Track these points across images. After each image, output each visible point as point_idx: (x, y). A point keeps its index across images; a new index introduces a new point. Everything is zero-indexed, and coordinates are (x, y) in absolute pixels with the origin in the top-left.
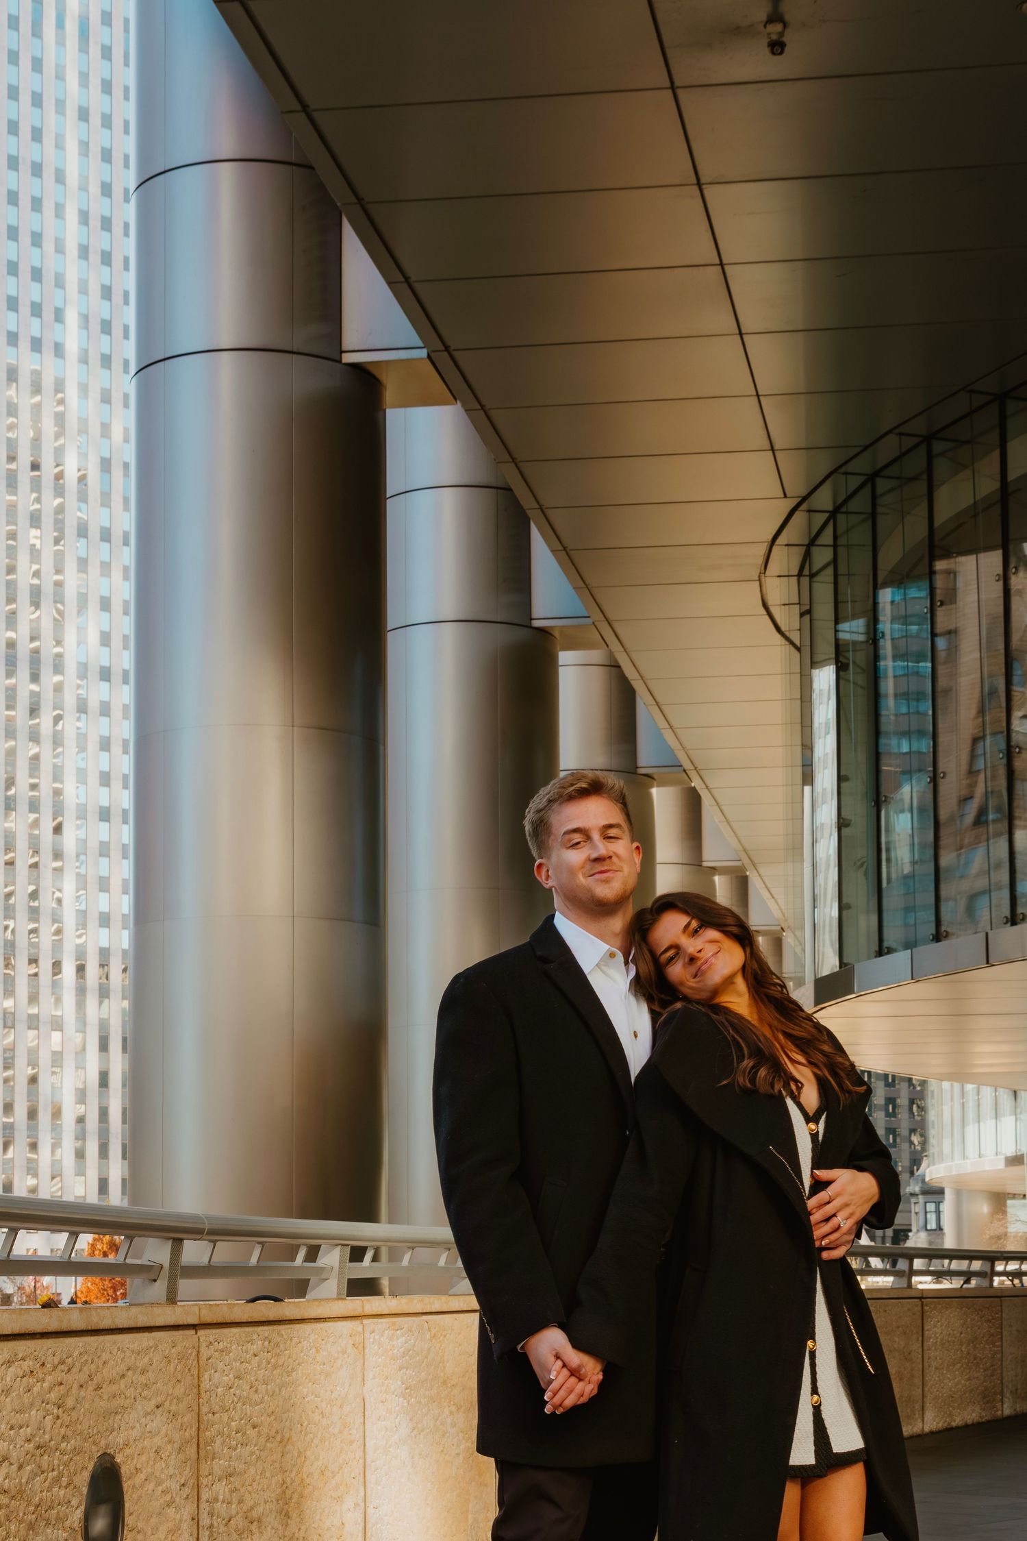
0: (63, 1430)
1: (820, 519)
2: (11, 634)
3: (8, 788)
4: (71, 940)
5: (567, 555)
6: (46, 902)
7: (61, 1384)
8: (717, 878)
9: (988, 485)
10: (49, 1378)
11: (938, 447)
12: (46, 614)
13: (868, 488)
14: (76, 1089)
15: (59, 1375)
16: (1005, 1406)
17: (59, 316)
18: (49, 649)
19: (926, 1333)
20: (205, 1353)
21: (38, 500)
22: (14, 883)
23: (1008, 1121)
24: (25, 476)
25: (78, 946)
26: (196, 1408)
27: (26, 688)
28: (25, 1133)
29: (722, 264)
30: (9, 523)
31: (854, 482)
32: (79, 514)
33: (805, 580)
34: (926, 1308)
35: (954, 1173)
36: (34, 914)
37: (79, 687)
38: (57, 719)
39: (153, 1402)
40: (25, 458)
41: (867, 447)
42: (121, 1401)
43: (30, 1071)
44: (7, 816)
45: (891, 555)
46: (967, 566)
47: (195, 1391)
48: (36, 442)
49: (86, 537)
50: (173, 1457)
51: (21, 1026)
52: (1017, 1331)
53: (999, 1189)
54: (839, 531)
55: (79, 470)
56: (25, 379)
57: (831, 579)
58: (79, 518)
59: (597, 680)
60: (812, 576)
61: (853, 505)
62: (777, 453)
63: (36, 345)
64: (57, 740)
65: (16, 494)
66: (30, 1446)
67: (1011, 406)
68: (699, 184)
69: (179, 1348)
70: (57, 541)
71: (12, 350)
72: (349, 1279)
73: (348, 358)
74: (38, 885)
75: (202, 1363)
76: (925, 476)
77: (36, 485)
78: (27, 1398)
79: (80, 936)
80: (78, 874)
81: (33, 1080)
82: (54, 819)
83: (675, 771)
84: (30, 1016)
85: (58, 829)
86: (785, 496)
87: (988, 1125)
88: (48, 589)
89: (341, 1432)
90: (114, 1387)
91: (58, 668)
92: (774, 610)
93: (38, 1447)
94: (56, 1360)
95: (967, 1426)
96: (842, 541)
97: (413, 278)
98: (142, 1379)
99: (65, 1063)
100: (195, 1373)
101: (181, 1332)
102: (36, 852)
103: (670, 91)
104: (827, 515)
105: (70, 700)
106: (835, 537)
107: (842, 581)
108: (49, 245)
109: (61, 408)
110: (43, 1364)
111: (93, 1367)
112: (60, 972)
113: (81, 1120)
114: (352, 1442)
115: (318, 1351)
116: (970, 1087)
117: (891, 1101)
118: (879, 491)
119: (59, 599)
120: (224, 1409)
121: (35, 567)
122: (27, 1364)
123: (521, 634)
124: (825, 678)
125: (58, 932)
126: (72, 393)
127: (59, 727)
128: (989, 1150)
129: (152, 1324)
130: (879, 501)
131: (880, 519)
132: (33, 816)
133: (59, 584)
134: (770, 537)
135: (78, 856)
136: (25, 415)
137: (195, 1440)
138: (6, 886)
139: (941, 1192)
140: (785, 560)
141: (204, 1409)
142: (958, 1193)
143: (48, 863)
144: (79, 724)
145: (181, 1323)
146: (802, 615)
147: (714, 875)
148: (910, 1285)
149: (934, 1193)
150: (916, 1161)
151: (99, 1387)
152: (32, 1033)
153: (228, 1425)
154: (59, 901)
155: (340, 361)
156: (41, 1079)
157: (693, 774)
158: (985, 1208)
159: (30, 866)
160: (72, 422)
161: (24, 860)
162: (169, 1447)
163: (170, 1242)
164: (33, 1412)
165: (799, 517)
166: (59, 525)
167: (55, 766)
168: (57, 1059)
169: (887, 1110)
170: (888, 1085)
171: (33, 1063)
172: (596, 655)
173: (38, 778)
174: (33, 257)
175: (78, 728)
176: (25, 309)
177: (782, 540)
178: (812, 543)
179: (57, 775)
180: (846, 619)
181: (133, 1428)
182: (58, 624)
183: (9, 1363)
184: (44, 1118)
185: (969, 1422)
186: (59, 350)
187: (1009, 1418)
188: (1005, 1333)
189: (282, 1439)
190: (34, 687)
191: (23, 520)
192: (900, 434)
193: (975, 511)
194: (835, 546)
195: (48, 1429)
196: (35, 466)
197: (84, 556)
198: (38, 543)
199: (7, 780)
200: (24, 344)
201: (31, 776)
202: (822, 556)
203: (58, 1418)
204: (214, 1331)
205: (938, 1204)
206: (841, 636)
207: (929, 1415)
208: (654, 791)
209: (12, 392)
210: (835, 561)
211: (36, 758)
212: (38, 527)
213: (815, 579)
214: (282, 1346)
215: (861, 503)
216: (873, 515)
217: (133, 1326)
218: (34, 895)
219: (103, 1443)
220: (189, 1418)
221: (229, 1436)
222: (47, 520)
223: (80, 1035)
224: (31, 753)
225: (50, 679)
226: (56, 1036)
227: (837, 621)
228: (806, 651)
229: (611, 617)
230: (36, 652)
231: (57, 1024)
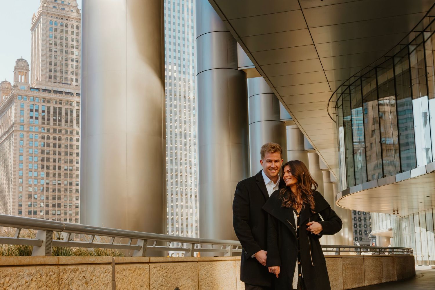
0: (167, 282)
1: (339, 95)
2: (181, 130)
3: (180, 161)
4: (193, 191)
5: (287, 106)
6: (189, 183)
7: (166, 272)
8: (323, 172)
9: (374, 86)
10: (164, 271)
11: (363, 79)
12: (187, 125)
13: (349, 88)
14: (196, 220)
15: (166, 271)
16: (384, 280)
17: (188, 67)
18: (188, 132)
19: (365, 264)
20: (200, 267)
21: (185, 103)
22: (182, 179)
23: (389, 221)
24: (183, 99)
25: (195, 191)
26: (198, 278)
27: (183, 140)
28: (186, 230)
29: (314, 44)
30: (180, 108)
31: (346, 87)
32: (193, 105)
33: (337, 108)
34: (365, 259)
35: (378, 232)
36: (186, 185)
37: (194, 140)
38: (190, 146)
39: (188, 277)
40: (182, 95)
41: (348, 80)
42: (180, 276)
43: (186, 217)
44: (181, 166)
45: (354, 103)
46: (370, 103)
47: (198, 275)
48: (185, 92)
49: (195, 110)
50: (193, 288)
51: (184, 208)
52: (386, 264)
53: (388, 236)
54: (343, 98)
55: (193, 97)
56: (182, 79)
57: (342, 108)
58: (193, 106)
59: (295, 132)
60: (338, 108)
61: (345, 92)
62: (329, 82)
63: (184, 73)
64: (190, 151)
65: (181, 102)
66: (160, 285)
67: (378, 69)
68: (308, 28)
69: (193, 266)
70: (189, 111)
71: (180, 74)
72: (233, 253)
73: (239, 69)
74: (187, 179)
75: (199, 269)
76: (360, 85)
77: (185, 101)
78: (159, 275)
79: (195, 190)
80: (195, 177)
81: (187, 219)
82: (190, 166)
83: (313, 149)
84: (186, 206)
85: (191, 168)
86: (331, 91)
87: (384, 222)
88: (188, 121)
89: (231, 284)
90: (179, 274)
91: (190, 136)
92: (330, 115)
93: (161, 285)
94: (165, 268)
95: (375, 284)
96: (344, 100)
97: (251, 52)
98: (185, 272)
99: (193, 215)
100: (198, 271)
101: (194, 263)
102: (187, 173)
103: (301, 10)
104: (340, 94)
105: (192, 142)
106: (342, 99)
107: (344, 108)
108: (186, 53)
109: (189, 85)
110: (162, 268)
111: (174, 269)
112: (192, 197)
113: (197, 227)
114: (234, 286)
115: (225, 267)
116: (380, 214)
117: (365, 218)
118: (351, 89)
119: (190, 122)
120: (204, 279)
121: (185, 116)
122: (158, 268)
123: (278, 123)
124: (341, 129)
125: (191, 189)
126: (191, 82)
127: (190, 148)
128: (385, 227)
129: (187, 261)
130: (351, 91)
131: (351, 94)
132: (186, 166)
133: (190, 120)
134: (329, 100)
135: (195, 173)
136: (182, 87)
137: (198, 285)
138: (181, 180)
139: (375, 237)
140: (332, 104)
141: (200, 279)
142: (379, 237)
143: (189, 175)
144: (194, 147)
145: (194, 261)
146: (336, 116)
147: (322, 171)
148: (361, 254)
149: (374, 237)
150: (371, 231)
151: (175, 273)
152: (186, 209)
153: (205, 282)
154: (191, 183)
155: (237, 70)
156: (188, 219)
157: (316, 150)
158: (385, 240)
159: (186, 176)
160: (192, 88)
161: (184, 175)
162: (192, 286)
163: (192, 244)
164: (160, 278)
165: (335, 95)
166: (189, 108)
167: (190, 155)
168: (192, 214)
169: (364, 220)
170: (364, 215)
171: (187, 215)
172: (295, 126)
173: (186, 158)
174: (183, 56)
175: (194, 148)
176: (182, 66)
177: (331, 100)
178: (338, 100)
179: (190, 157)
180: (345, 116)
181: (183, 282)
182: (190, 127)
183: (154, 268)
184: (189, 226)
185: (376, 284)
186: (189, 74)
187: (385, 283)
188: (383, 265)
189: (218, 285)
190: (185, 140)
191: (182, 107)
192: (355, 77)
193: (371, 92)
194: (342, 101)
195: (164, 282)
196: (185, 97)
197: (194, 114)
198: (185, 112)
199: (180, 159)
200: (182, 73)
201: (185, 158)
202: (340, 103)
203: (166, 279)
204: (202, 262)
205: (376, 240)
206: (345, 119)
207: (366, 282)
208: (308, 154)
209: (180, 83)
210: (342, 105)
211: (186, 154)
212: (186, 109)
213: (339, 108)
214: (217, 266)
215: (347, 91)
216: (350, 94)
217: (183, 261)
218: (186, 182)
219: (176, 285)
220: (196, 280)
221: (205, 284)
222: (187, 107)
223: (196, 209)
224: (185, 154)
225: (188, 138)
226: (191, 210)
227: (343, 117)
228: (337, 123)
229: (297, 118)
230: (186, 133)
231: (191, 208)
